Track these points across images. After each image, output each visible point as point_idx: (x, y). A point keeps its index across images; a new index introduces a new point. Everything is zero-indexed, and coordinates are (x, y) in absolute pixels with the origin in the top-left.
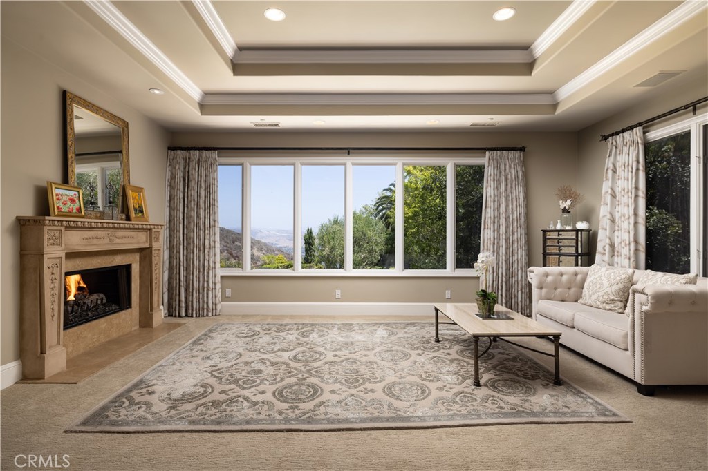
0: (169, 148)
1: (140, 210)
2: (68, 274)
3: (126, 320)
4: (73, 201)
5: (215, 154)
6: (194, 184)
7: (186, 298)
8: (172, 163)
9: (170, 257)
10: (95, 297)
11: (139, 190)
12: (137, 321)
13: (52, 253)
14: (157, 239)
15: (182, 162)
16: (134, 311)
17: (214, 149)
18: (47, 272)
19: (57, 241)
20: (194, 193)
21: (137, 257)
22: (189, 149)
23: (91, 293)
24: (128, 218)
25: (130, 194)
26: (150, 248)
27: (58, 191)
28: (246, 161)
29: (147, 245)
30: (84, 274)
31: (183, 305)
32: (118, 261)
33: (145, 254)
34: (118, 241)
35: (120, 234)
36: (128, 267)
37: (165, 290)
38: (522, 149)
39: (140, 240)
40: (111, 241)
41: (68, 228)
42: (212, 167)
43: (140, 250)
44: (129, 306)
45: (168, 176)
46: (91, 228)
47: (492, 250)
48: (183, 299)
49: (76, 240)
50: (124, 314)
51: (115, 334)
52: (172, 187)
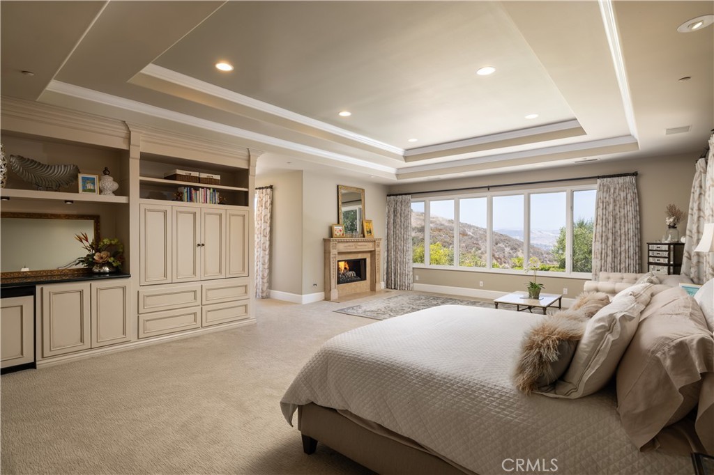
0: (388, 196)
1: (370, 232)
2: (339, 261)
3: (364, 285)
4: (341, 231)
5: (409, 197)
6: (398, 215)
7: (395, 279)
8: (388, 203)
9: (388, 256)
10: (351, 272)
11: (370, 222)
12: (369, 287)
13: (334, 252)
14: (378, 246)
15: (394, 202)
16: (368, 281)
17: (409, 194)
18: (331, 259)
19: (335, 248)
20: (399, 220)
21: (369, 255)
22: (396, 195)
23: (350, 270)
24: (364, 237)
25: (365, 224)
26: (375, 250)
27: (335, 228)
28: (427, 199)
29: (373, 249)
30: (348, 262)
31: (393, 282)
32: (360, 256)
33: (372, 253)
34: (359, 247)
35: (359, 244)
36: (365, 259)
37: (385, 273)
38: (635, 174)
39: (369, 247)
40: (356, 248)
41: (339, 242)
42: (408, 204)
43: (371, 252)
44: (365, 279)
45: (387, 211)
46: (347, 242)
47: (600, 258)
48: (393, 279)
49: (342, 247)
50: (363, 282)
51: (358, 291)
52: (388, 217)
